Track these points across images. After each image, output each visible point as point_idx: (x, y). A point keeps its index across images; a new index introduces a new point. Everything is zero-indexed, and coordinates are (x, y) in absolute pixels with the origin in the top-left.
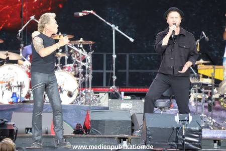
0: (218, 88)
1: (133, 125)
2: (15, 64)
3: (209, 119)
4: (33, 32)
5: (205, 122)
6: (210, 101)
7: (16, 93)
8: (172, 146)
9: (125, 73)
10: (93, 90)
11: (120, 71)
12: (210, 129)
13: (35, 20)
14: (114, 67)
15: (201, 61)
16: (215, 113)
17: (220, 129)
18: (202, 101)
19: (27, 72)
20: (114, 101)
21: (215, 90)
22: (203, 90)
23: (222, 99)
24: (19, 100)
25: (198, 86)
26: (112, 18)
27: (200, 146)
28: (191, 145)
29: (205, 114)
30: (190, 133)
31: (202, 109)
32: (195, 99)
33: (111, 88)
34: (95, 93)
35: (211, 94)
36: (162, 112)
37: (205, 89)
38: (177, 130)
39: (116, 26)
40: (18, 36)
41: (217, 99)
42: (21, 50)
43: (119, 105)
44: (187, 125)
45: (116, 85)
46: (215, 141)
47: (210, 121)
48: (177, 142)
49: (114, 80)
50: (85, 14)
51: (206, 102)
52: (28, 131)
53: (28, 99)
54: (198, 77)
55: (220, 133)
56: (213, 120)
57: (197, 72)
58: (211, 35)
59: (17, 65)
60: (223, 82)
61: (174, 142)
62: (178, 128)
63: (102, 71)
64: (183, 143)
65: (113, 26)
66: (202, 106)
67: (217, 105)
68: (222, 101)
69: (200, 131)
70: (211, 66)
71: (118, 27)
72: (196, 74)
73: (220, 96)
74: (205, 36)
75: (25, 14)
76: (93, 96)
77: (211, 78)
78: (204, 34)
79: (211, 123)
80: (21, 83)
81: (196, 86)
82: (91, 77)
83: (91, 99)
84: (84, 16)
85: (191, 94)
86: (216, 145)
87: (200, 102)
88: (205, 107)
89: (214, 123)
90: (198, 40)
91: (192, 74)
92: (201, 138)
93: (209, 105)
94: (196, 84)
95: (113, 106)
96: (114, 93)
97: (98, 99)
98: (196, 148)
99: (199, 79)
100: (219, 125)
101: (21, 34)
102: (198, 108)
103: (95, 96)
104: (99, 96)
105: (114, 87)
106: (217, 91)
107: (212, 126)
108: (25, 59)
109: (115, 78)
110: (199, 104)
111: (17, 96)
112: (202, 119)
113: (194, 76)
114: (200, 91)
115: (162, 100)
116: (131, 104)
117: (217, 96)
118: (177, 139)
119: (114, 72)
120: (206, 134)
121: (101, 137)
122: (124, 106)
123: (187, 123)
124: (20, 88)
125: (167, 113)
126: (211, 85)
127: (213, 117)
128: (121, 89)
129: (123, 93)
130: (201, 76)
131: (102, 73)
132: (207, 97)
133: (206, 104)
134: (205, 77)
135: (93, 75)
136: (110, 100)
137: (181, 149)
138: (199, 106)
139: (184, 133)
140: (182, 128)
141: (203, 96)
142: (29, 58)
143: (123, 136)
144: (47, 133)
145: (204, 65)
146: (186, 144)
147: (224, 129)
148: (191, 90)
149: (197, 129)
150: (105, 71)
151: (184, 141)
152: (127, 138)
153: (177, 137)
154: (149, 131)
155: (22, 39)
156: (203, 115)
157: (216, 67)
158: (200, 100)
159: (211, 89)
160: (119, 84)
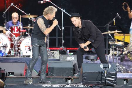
0: (127, 48)
1: (74, 70)
2: (1, 33)
3: (121, 67)
4: (13, 13)
5: (118, 68)
6: (122, 56)
7: (2, 51)
8: (98, 83)
9: (70, 38)
10: (50, 49)
11: (66, 37)
12: (122, 72)
13: (14, 6)
14: (63, 35)
15: (116, 31)
16: (125, 63)
17: (128, 72)
18: (117, 55)
19: (9, 38)
20: (63, 56)
21: (125, 49)
22: (117, 49)
23: (129, 54)
24: (4, 55)
25: (114, 47)
26: (62, 4)
27: (115, 83)
28: (110, 83)
29: (118, 64)
30: (109, 75)
31: (117, 60)
32: (112, 54)
33: (61, 48)
34: (51, 51)
35: (122, 51)
36: (92, 63)
37: (119, 48)
38: (101, 73)
39: (64, 10)
40: (3, 16)
41: (126, 54)
42: (5, 24)
43: (66, 58)
44: (107, 70)
45: (64, 46)
46: (125, 80)
47: (122, 68)
48: (101, 81)
49: (63, 43)
50: (45, 2)
51: (119, 56)
52: (9, 74)
53: (10, 55)
54: (114, 41)
55: (128, 75)
56: (124, 67)
57: (114, 37)
58: (122, 15)
59: (3, 33)
60: (129, 44)
61: (100, 81)
62: (102, 72)
63: (55, 37)
64: (105, 81)
65: (62, 9)
66: (117, 58)
67: (126, 58)
68: (129, 56)
69: (116, 74)
70: (122, 34)
71: (65, 10)
72: (113, 39)
73: (128, 53)
74: (119, 15)
75: (8, 2)
76: (50, 53)
77: (122, 41)
78: (118, 14)
79: (122, 69)
80: (5, 44)
81: (113, 46)
82: (48, 41)
83: (49, 55)
84: (44, 3)
85: (110, 51)
86: (125, 82)
87: (116, 56)
88: (119, 59)
89: (124, 69)
90: (115, 18)
91: (111, 39)
92: (116, 78)
93: (121, 58)
94: (113, 45)
95: (62, 59)
96: (63, 51)
97: (53, 54)
98: (113, 84)
99: (115, 42)
100: (127, 70)
101: (5, 14)
102: (114, 60)
103: (51, 53)
104: (53, 53)
105: (63, 47)
106: (126, 50)
107: (123, 71)
108: (7, 30)
109: (63, 41)
110: (115, 57)
111: (3, 52)
112: (117, 67)
113: (112, 40)
114: (115, 50)
115: (92, 55)
116: (74, 58)
117: (126, 52)
118: (102, 78)
119: (63, 38)
120: (119, 76)
121: (55, 78)
122: (69, 58)
123: (107, 69)
124: (4, 48)
125: (95, 63)
126: (122, 46)
127: (123, 65)
128: (67, 49)
129: (68, 51)
130: (116, 40)
131: (56, 39)
132: (120, 53)
133: (119, 58)
134: (119, 41)
135: (50, 40)
136: (60, 55)
137: (104, 85)
138: (115, 58)
139: (106, 75)
140: (105, 72)
141: (118, 52)
142: (10, 30)
143: (68, 77)
144: (21, 75)
145: (118, 34)
146: (107, 82)
147: (130, 73)
148: (110, 49)
149: (114, 72)
150: (57, 37)
151: (106, 80)
152: (71, 78)
153: (101, 77)
154: (84, 74)
155: (5, 17)
156: (117, 64)
157: (125, 34)
158: (115, 55)
159: (122, 48)
160: (66, 45)
